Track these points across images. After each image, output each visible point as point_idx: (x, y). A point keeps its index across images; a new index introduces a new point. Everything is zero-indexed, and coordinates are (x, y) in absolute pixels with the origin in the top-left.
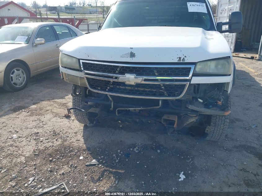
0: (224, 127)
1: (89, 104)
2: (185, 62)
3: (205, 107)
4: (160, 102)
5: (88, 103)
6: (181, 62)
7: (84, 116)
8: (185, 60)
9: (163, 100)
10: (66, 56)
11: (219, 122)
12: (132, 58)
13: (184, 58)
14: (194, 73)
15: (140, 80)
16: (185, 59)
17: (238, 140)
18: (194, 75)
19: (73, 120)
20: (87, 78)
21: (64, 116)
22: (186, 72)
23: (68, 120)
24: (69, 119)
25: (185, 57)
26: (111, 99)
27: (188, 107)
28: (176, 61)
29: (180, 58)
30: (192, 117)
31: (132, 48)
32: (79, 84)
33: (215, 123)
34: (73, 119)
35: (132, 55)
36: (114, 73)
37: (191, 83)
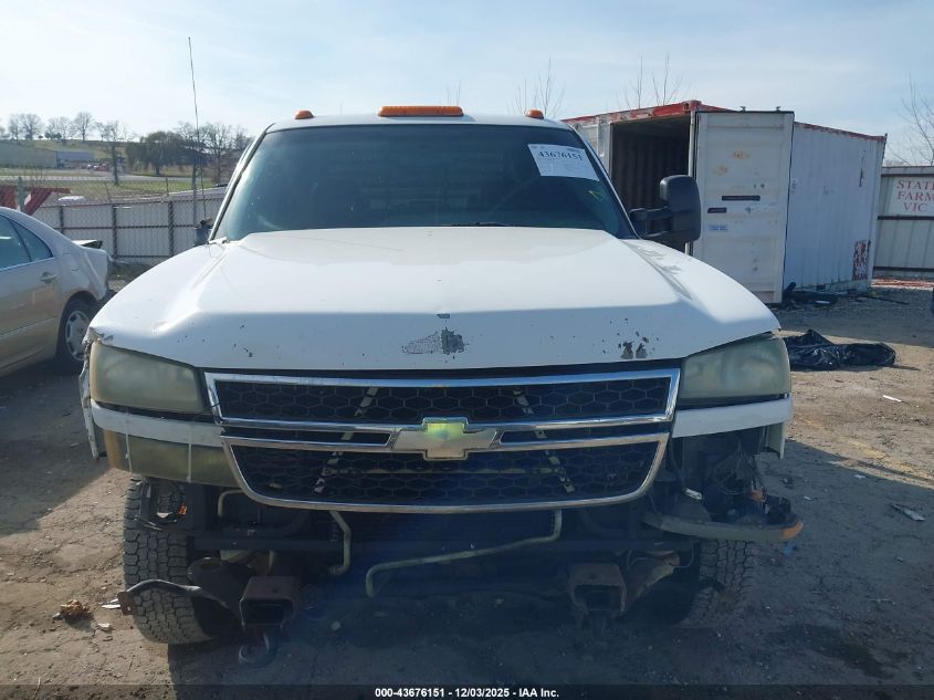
0: (744, 575)
1: (223, 558)
2: (648, 358)
3: (715, 519)
4: (559, 520)
5: (219, 556)
6: (635, 359)
7: (181, 612)
8: (648, 352)
9: (566, 512)
10: (126, 356)
11: (727, 559)
12: (452, 354)
13: (641, 346)
14: (683, 396)
15: (486, 438)
16: (647, 347)
17: (769, 611)
18: (682, 405)
19: (109, 630)
20: (237, 450)
21: (59, 618)
22: (653, 396)
23: (84, 634)
24: (88, 628)
25: (644, 343)
26: (344, 527)
27: (655, 525)
28: (616, 356)
29: (628, 346)
30: (663, 558)
31: (447, 316)
32: (189, 479)
33: (716, 565)
34: (106, 625)
35: (452, 342)
36: (349, 416)
37: (674, 436)
